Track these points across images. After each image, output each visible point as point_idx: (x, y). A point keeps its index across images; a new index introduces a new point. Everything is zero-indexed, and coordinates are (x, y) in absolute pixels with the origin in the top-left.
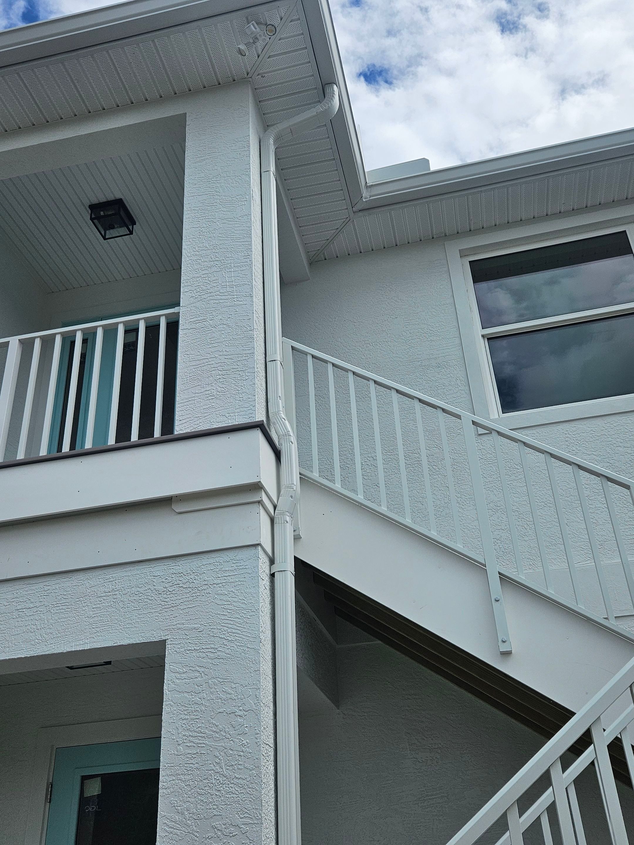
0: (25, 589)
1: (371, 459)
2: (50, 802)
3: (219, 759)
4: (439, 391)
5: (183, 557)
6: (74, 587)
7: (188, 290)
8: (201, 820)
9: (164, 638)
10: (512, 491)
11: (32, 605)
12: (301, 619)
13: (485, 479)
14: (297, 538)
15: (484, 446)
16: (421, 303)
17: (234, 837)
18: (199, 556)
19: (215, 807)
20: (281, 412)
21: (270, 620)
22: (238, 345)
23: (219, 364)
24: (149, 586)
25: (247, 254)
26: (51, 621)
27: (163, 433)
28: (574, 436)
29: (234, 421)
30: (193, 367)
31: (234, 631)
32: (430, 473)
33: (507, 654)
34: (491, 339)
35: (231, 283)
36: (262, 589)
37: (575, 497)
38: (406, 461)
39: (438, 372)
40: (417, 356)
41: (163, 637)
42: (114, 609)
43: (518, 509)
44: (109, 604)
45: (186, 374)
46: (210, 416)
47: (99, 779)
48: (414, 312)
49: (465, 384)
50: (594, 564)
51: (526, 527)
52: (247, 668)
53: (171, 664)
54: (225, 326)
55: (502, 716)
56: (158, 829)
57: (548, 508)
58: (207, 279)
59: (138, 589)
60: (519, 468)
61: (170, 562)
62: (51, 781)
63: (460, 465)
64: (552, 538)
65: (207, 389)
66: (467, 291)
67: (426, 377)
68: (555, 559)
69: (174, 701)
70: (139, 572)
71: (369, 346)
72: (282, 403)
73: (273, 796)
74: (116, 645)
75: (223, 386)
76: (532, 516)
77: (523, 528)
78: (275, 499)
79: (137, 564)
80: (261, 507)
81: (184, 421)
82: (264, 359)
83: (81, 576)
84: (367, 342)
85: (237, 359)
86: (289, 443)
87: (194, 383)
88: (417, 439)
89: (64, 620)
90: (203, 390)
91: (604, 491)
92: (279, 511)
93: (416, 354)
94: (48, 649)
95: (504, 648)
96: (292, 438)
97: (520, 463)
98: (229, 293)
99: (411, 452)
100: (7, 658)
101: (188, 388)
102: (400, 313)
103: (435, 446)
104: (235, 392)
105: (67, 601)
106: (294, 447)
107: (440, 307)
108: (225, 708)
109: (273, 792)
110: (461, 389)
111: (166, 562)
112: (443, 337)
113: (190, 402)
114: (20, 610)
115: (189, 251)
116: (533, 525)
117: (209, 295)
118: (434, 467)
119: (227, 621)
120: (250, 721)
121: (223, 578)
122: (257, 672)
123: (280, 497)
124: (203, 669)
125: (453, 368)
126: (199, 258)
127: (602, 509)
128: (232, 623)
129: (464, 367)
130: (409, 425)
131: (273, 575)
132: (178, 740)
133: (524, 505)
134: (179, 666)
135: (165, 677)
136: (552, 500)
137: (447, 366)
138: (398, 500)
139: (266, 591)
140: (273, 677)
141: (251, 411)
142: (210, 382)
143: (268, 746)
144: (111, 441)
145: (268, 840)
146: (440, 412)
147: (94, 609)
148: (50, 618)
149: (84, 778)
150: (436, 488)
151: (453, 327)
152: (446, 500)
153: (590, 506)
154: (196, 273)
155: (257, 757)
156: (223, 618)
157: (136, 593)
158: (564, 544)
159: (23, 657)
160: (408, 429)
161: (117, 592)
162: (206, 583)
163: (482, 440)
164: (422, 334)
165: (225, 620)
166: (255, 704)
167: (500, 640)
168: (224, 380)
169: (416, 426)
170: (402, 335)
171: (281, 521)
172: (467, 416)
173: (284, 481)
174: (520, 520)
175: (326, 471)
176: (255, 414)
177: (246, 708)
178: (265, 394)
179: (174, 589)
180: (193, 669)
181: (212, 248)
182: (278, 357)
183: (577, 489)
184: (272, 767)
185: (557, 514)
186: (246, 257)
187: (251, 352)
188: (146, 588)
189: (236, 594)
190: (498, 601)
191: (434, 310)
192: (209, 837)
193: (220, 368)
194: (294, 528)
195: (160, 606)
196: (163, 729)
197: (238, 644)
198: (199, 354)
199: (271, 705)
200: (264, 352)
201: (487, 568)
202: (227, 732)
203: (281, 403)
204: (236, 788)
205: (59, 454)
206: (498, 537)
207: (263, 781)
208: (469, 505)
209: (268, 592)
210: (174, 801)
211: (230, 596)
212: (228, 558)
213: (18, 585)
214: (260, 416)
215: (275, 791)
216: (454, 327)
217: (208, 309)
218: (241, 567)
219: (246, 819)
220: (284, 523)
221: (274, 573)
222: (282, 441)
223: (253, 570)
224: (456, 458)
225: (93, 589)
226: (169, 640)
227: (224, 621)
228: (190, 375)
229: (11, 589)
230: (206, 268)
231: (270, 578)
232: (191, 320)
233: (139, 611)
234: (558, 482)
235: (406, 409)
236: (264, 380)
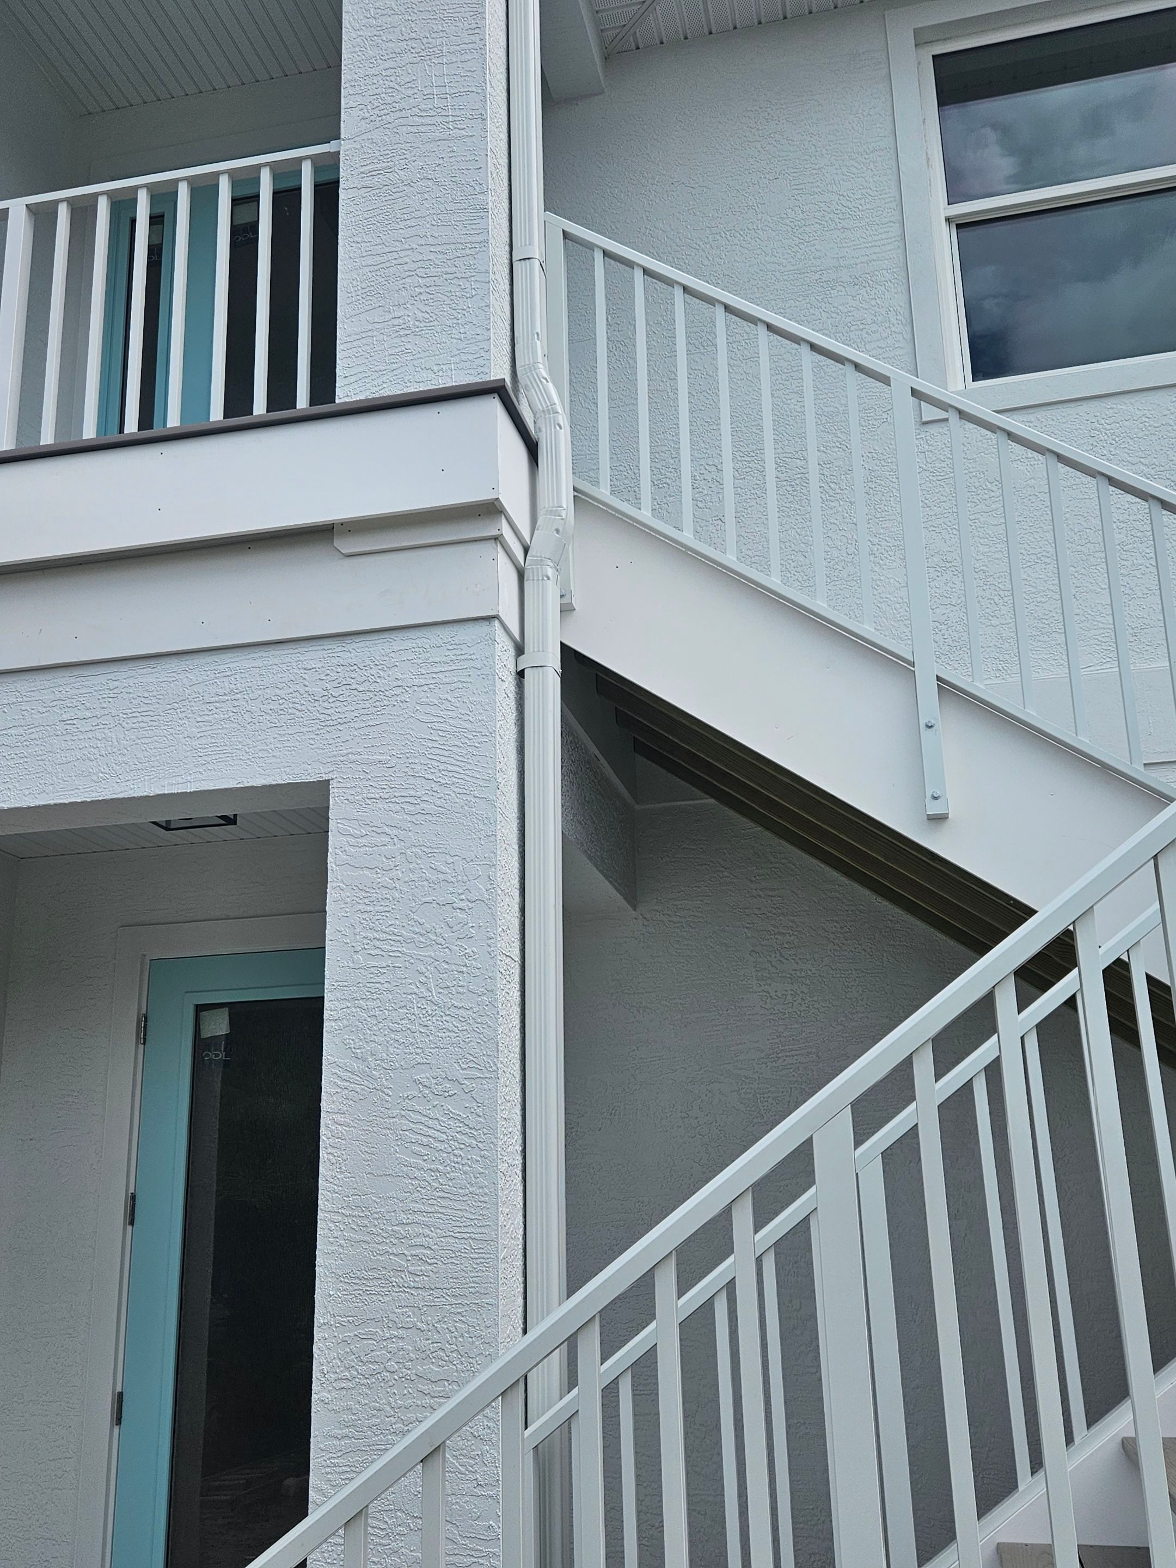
0: (72, 685)
1: (713, 469)
2: (144, 1043)
3: (426, 977)
4: (852, 335)
5: (357, 636)
6: (162, 684)
7: (355, 104)
8: (396, 1071)
9: (325, 777)
10: (977, 534)
11: (88, 714)
12: (572, 755)
13: (927, 509)
14: (566, 610)
15: (931, 445)
16: (828, 147)
17: (451, 1098)
18: (386, 635)
19: (419, 1051)
20: (541, 366)
21: (515, 752)
22: (457, 223)
23: (419, 263)
24: (297, 686)
25: (474, 26)
26: (125, 742)
27: (313, 401)
28: (1108, 427)
29: (449, 380)
30: (367, 269)
31: (450, 768)
32: (823, 497)
33: (938, 819)
34: (963, 226)
35: (443, 90)
36: (500, 697)
37: (1097, 545)
38: (780, 475)
39: (854, 294)
40: (814, 261)
41: (324, 775)
42: (235, 725)
43: (984, 568)
44: (226, 716)
45: (354, 283)
46: (402, 370)
47: (225, 1011)
48: (814, 166)
49: (904, 321)
50: (1117, 669)
51: (996, 600)
52: (474, 831)
53: (339, 821)
54: (430, 183)
55: (920, 926)
56: (323, 1082)
57: (1043, 565)
58: (393, 79)
59: (278, 691)
60: (994, 489)
61: (335, 646)
62: (144, 1011)
63: (882, 482)
64: (1044, 621)
65: (396, 314)
66: (924, 122)
67: (827, 304)
68: (1045, 660)
69: (345, 881)
70: (276, 661)
71: (719, 237)
72: (542, 347)
73: (517, 1037)
74: (242, 786)
75: (428, 309)
76: (1011, 580)
77: (992, 602)
78: (526, 535)
79: (273, 646)
80: (500, 548)
81: (353, 379)
82: (508, 256)
83: (173, 664)
84: (714, 230)
85: (455, 253)
86: (555, 428)
87: (370, 302)
88: (804, 431)
89: (146, 741)
90: (388, 316)
91: (1153, 535)
92: (533, 556)
93: (811, 257)
94: (123, 790)
95: (934, 809)
96: (560, 417)
97: (998, 479)
98: (439, 110)
99: (790, 455)
100: (52, 802)
101: (358, 312)
102: (785, 167)
103: (837, 444)
104: (451, 321)
105: (151, 708)
106: (564, 436)
107: (867, 156)
108: (435, 896)
109: (517, 1032)
110: (897, 330)
111: (328, 644)
112: (867, 220)
113: (364, 341)
114: (68, 722)
115: (356, 17)
116: (1011, 598)
117: (398, 114)
118: (832, 485)
119: (438, 751)
120: (479, 918)
121: (430, 676)
122: (492, 839)
123: (536, 531)
124: (395, 831)
125: (882, 288)
126: (378, 33)
127: (1145, 568)
128: (447, 754)
129: (906, 286)
130: (789, 402)
131: (521, 674)
132: (353, 944)
133: (998, 559)
134: (354, 824)
135: (330, 843)
136: (1052, 550)
137: (871, 283)
138: (760, 548)
139: (507, 701)
140: (519, 848)
141: (481, 361)
142: (402, 301)
143: (509, 959)
144: (217, 413)
145: (509, 1104)
146: (849, 369)
147: (200, 724)
148: (122, 736)
149: (200, 1009)
150: (833, 526)
151: (890, 199)
152: (851, 549)
153: (1123, 562)
154: (372, 65)
155: (490, 975)
156: (430, 745)
157: (273, 698)
158: (1065, 633)
159: (79, 801)
160: (786, 411)
161: (239, 696)
162: (399, 683)
163: (928, 434)
164: (826, 213)
165: (435, 750)
166: (487, 890)
167: (929, 795)
168: (429, 296)
169: (802, 404)
170: (785, 216)
171: (538, 576)
172: (903, 379)
173: (544, 501)
174: (987, 587)
175: (627, 490)
176: (489, 367)
177: (472, 896)
178: (508, 327)
179: (342, 693)
180: (379, 830)
181: (403, 11)
182: (536, 251)
183: (1103, 529)
184: (516, 992)
185: (1059, 577)
186: (473, 32)
187: (482, 239)
188: (291, 690)
189: (454, 705)
190: (931, 727)
191: (854, 163)
192: (409, 1097)
193: (421, 272)
194: (561, 591)
195: (318, 721)
196: (328, 927)
197: (457, 790)
198: (379, 240)
199: (516, 894)
200: (508, 240)
201: (916, 669)
202: (438, 935)
203: (540, 347)
204: (454, 1022)
205: (119, 438)
206: (943, 619)
207: (501, 1014)
208: (892, 558)
209: (512, 703)
210: (349, 1039)
211: (443, 707)
212: (440, 640)
213: (61, 678)
214: (499, 371)
215: (520, 1029)
216: (892, 199)
217: (395, 147)
218: (463, 657)
219: (470, 1071)
220: (543, 579)
221: (523, 670)
222: (541, 423)
223: (485, 662)
224: (877, 468)
225: (195, 688)
226: (335, 781)
227: (432, 750)
228: (364, 285)
229: (47, 684)
230: (391, 56)
231: (516, 679)
232: (362, 170)
233: (280, 729)
234: (1068, 515)
235: (786, 371)
236: (508, 298)
